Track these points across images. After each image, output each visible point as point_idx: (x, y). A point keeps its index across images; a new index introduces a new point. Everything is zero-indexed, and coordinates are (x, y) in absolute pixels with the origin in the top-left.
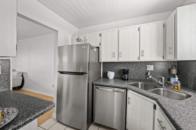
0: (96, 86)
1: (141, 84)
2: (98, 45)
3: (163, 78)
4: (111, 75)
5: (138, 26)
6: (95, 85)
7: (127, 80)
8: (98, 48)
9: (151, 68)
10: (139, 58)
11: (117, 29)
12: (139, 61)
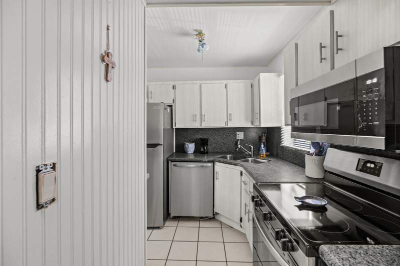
0: (173, 163)
1: (230, 157)
2: (171, 103)
3: (252, 147)
4: (191, 147)
5: (225, 82)
6: (172, 161)
7: (207, 153)
8: (171, 106)
9: (240, 136)
10: (227, 123)
11: (199, 82)
12: (226, 127)
